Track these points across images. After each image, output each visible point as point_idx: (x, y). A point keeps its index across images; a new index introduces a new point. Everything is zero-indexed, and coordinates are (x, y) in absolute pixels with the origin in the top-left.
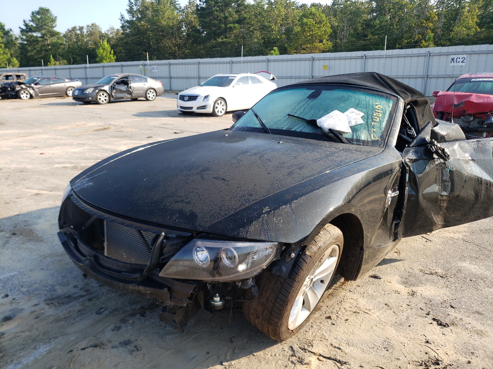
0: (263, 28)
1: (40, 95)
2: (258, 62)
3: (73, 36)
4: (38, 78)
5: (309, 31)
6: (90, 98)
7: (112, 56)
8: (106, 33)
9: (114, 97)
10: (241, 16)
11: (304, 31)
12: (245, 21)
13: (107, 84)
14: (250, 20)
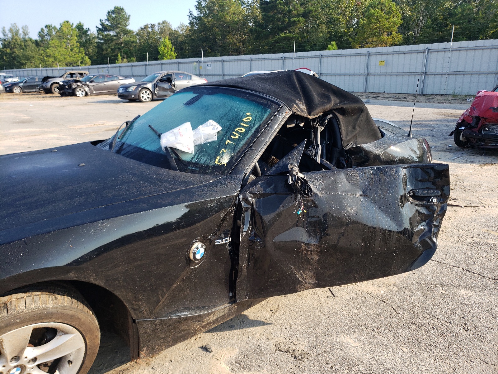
0: (331, 21)
1: (94, 92)
2: (311, 57)
3: (145, 34)
4: (94, 76)
5: (376, 23)
6: (133, 96)
7: (173, 53)
8: (176, 30)
9: (157, 95)
10: (306, 9)
11: (370, 22)
12: (311, 14)
13: (150, 82)
14: (316, 13)
